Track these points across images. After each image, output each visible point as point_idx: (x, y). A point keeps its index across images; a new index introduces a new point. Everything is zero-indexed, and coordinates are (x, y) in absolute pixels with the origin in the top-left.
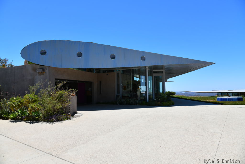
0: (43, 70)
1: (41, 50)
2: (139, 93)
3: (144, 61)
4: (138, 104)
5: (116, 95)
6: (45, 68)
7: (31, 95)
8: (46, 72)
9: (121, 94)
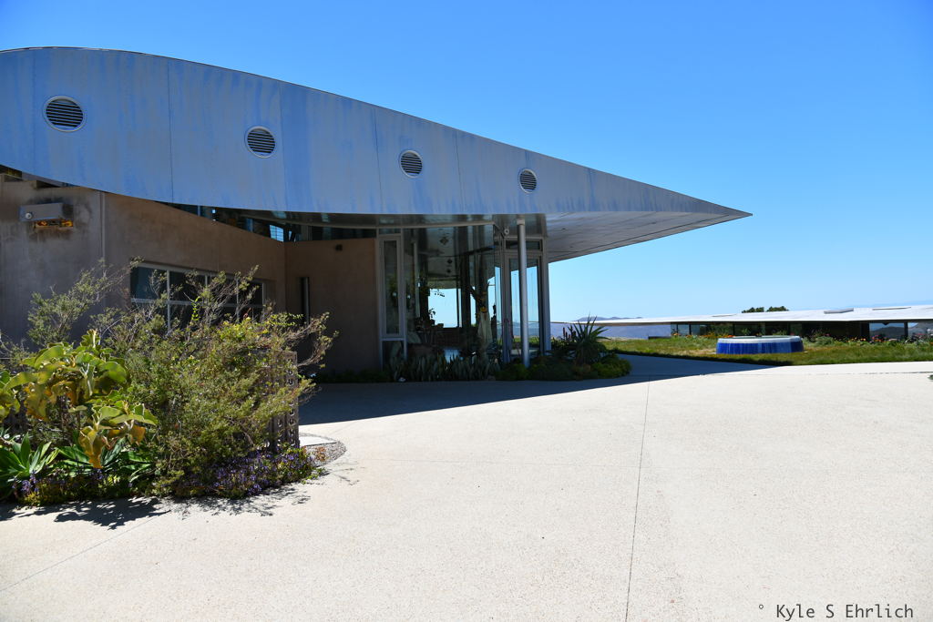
0: (64, 208)
2: (484, 327)
3: (533, 192)
4: (494, 377)
5: (381, 340)
6: (74, 202)
7: (82, 353)
8: (84, 224)
9: (405, 336)
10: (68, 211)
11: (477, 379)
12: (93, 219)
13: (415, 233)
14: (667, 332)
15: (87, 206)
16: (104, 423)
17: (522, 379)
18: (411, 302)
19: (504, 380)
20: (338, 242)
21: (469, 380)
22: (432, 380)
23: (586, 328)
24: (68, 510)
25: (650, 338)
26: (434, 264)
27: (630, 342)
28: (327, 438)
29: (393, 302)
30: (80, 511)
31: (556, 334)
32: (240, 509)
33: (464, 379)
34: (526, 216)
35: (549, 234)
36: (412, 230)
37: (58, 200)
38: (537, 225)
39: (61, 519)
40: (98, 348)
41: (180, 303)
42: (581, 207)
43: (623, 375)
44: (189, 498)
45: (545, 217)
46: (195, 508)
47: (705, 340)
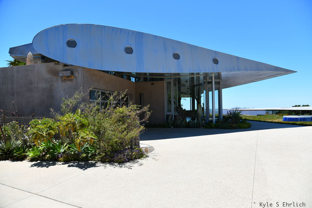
0: (71, 72)
1: (67, 40)
2: (200, 111)
3: (217, 65)
4: (203, 127)
5: (166, 114)
6: (74, 70)
7: (76, 116)
8: (77, 77)
9: (173, 113)
10: (72, 73)
11: (197, 127)
12: (79, 75)
13: (177, 79)
14: (264, 113)
15: (77, 72)
16: (82, 138)
17: (213, 128)
18: (175, 102)
19: (206, 128)
20: (152, 82)
21: (194, 128)
22: (182, 128)
23: (235, 111)
24: (71, 164)
25: (258, 115)
26: (183, 89)
27: (250, 116)
28: (148, 145)
29: (170, 102)
30: (74, 164)
31: (224, 113)
32: (122, 166)
33: (192, 128)
34: (215, 73)
35: (222, 79)
36: (176, 78)
37: (69, 70)
38: (218, 76)
39: (69, 166)
40: (80, 115)
41: (104, 101)
42: (234, 70)
43: (248, 128)
44: (106, 162)
45: (221, 74)
46: (108, 165)
47: (279, 116)
